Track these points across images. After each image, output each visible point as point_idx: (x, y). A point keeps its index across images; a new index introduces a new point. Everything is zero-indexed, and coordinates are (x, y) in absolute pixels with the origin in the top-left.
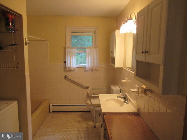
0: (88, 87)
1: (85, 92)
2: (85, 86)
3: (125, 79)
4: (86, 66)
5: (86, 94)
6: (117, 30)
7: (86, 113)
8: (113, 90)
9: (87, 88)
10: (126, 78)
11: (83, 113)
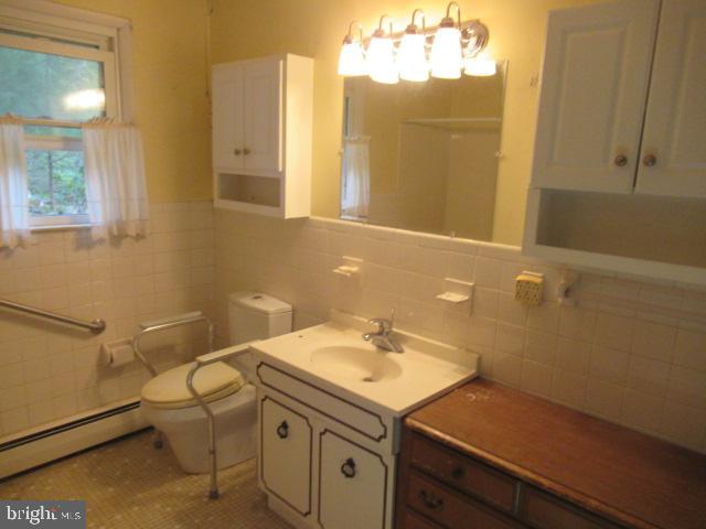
0: (102, 322)
1: (87, 351)
2: (88, 320)
3: (343, 263)
4: (93, 220)
5: (93, 360)
6: (290, 57)
7: (110, 450)
8: (266, 313)
9: (98, 330)
10: (344, 257)
11: (94, 455)
